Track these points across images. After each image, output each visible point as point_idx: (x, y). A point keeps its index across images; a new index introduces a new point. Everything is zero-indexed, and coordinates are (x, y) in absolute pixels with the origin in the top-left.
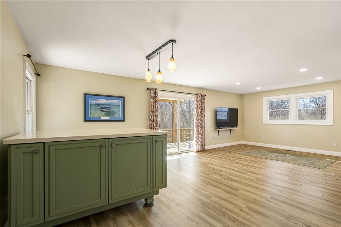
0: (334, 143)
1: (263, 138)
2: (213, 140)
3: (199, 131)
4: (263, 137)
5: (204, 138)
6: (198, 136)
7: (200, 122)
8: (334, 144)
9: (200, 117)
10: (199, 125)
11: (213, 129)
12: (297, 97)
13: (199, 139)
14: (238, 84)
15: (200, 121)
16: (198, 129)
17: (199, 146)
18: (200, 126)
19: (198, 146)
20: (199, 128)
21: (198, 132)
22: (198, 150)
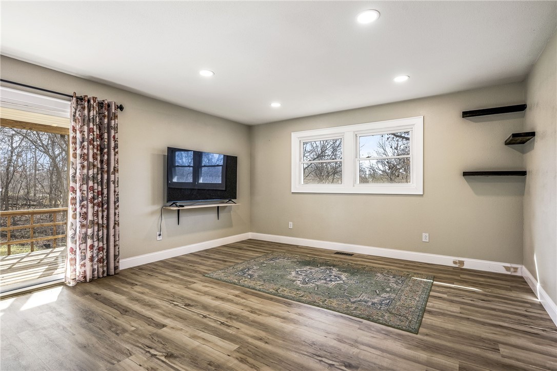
0: (424, 234)
1: (291, 225)
2: (159, 238)
3: (90, 217)
4: (292, 223)
5: (112, 239)
6: (86, 234)
7: (92, 189)
8: (425, 237)
9: (91, 172)
10: (90, 196)
11: (158, 207)
12: (356, 133)
13: (89, 242)
14: (206, 74)
15: (91, 184)
16: (84, 210)
17: (88, 264)
18: (93, 198)
19: (84, 265)
20: (90, 205)
21: (86, 218)
22: (85, 277)
